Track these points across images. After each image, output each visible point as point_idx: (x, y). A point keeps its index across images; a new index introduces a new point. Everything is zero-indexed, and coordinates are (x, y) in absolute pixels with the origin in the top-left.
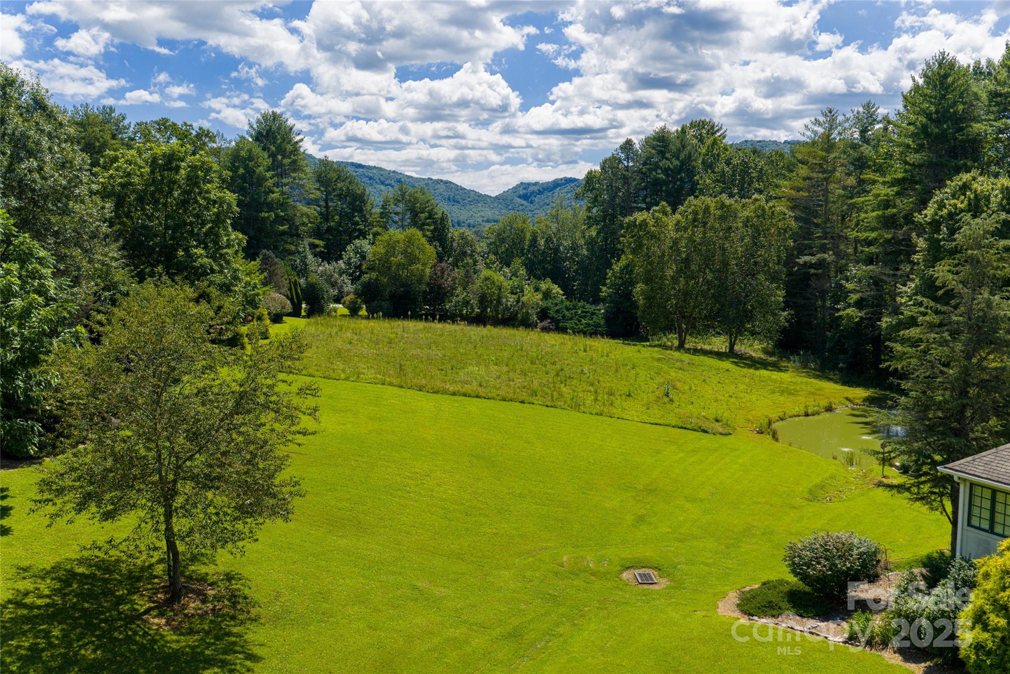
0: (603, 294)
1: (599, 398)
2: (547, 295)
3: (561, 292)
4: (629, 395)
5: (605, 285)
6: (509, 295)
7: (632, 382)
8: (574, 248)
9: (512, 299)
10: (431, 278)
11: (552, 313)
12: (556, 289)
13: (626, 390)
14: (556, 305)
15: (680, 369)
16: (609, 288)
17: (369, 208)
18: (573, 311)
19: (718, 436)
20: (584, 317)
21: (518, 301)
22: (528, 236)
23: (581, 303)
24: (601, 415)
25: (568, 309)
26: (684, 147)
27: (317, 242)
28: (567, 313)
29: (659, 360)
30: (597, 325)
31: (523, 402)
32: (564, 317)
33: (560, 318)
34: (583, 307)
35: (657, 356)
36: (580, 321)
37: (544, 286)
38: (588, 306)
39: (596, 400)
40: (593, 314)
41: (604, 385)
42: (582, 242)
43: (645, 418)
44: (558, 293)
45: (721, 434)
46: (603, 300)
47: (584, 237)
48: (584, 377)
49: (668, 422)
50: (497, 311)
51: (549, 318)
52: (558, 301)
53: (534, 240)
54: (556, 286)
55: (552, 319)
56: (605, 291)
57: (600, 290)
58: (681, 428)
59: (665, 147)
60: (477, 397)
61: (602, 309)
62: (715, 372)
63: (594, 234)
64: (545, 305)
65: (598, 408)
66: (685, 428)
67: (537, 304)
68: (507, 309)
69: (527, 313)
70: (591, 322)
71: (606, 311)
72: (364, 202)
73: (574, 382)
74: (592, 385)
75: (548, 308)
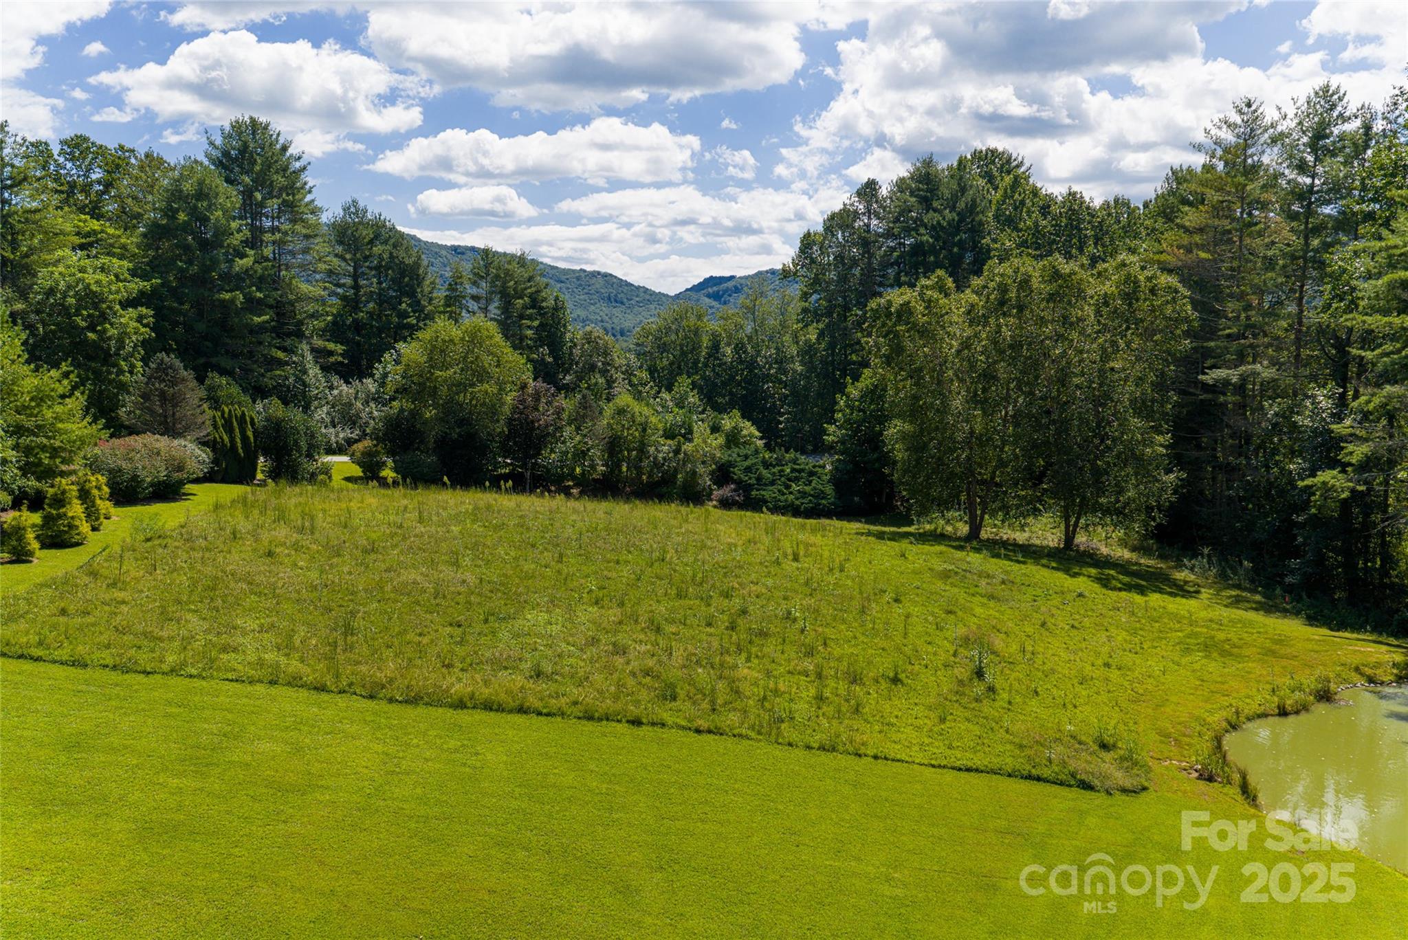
0: (831, 438)
1: (827, 693)
2: (733, 439)
3: (757, 434)
4: (896, 680)
5: (832, 421)
6: (662, 441)
7: (899, 639)
8: (781, 361)
9: (666, 446)
10: (515, 409)
11: (738, 473)
12: (749, 429)
13: (885, 665)
14: (746, 457)
15: (992, 597)
16: (840, 428)
17: (427, 290)
18: (776, 470)
19: (1120, 798)
20: (796, 479)
21: (677, 451)
22: (705, 341)
23: (791, 455)
24: (834, 749)
25: (767, 465)
26: (963, 190)
27: (331, 346)
28: (765, 472)
29: (945, 575)
30: (821, 495)
31: (636, 722)
32: (759, 479)
33: (753, 481)
34: (795, 461)
35: (940, 566)
36: (787, 487)
37: (727, 423)
38: (803, 458)
39: (820, 698)
40: (812, 474)
41: (837, 652)
42: (794, 350)
43: (938, 749)
44: (751, 435)
45: (1124, 791)
46: (830, 449)
47: (797, 343)
48: (792, 632)
49: (996, 762)
50: (639, 469)
51: (734, 482)
52: (748, 451)
53: (715, 347)
54: (748, 424)
55: (739, 483)
56: (833, 433)
57: (824, 432)
58: (1029, 777)
59: (931, 191)
60: (522, 710)
61: (828, 464)
62: (1056, 600)
63: (813, 338)
64: (726, 458)
65: (825, 729)
66: (1039, 779)
67: (713, 457)
68: (656, 464)
69: (694, 473)
70: (807, 489)
71: (836, 469)
72: (419, 280)
73: (771, 647)
74: (810, 653)
75: (731, 464)
